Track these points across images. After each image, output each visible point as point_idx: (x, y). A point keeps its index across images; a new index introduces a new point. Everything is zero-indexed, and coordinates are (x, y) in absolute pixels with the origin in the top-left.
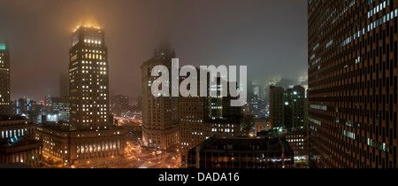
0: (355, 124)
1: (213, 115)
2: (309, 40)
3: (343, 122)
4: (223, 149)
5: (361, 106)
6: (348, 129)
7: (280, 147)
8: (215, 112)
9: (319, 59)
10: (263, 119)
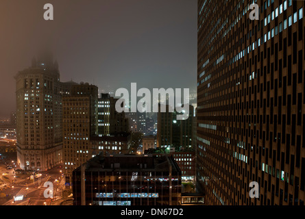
0: (248, 146)
1: (100, 133)
2: (199, 56)
3: (234, 143)
4: (109, 167)
5: (255, 127)
6: (240, 151)
7: (167, 166)
8: (102, 129)
9: (209, 77)
10: (151, 137)
